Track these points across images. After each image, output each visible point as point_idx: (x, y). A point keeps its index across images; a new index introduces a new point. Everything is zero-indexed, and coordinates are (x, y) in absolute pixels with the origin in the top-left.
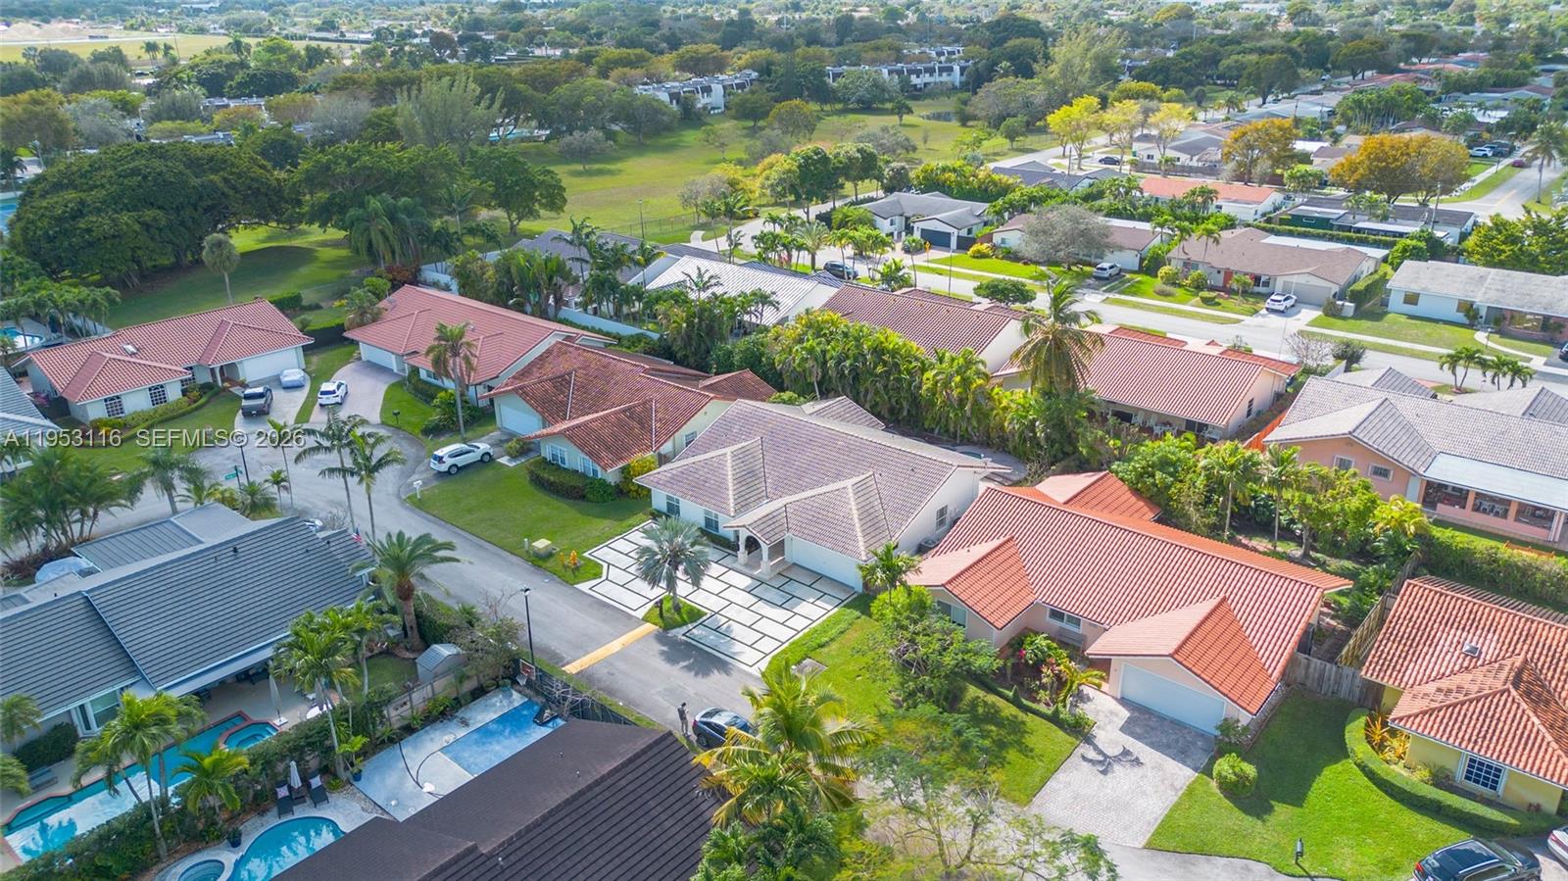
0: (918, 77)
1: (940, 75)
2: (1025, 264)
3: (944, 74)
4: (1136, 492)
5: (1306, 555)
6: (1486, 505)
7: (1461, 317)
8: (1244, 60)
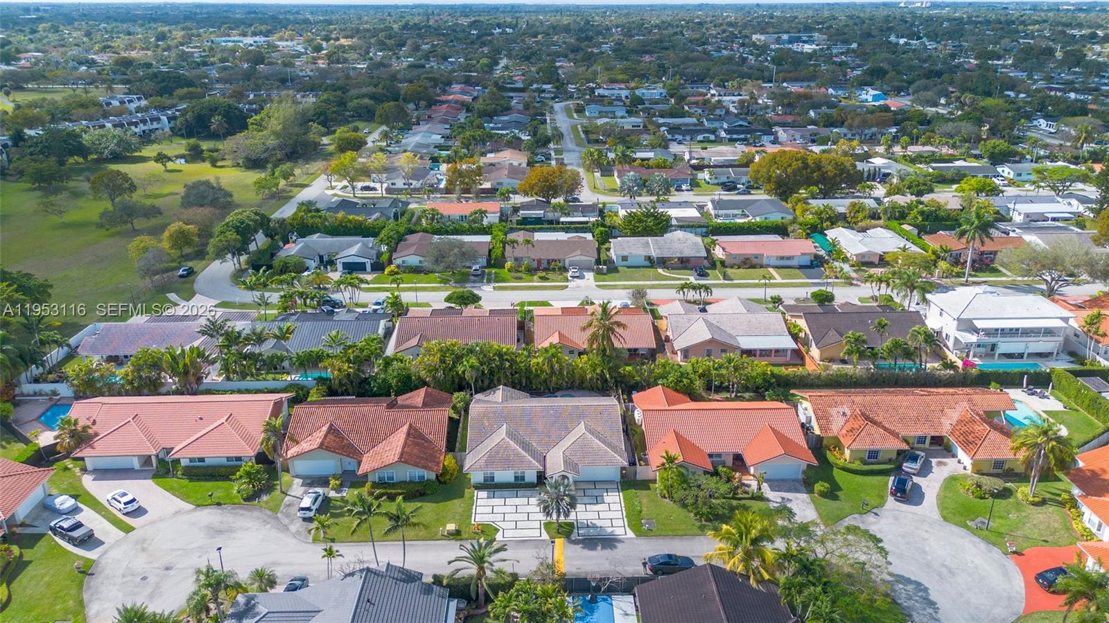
0: (136, 127)
1: (152, 124)
2: (426, 274)
3: (155, 123)
4: (676, 390)
5: (736, 396)
6: (764, 353)
7: (647, 263)
8: (362, 102)
